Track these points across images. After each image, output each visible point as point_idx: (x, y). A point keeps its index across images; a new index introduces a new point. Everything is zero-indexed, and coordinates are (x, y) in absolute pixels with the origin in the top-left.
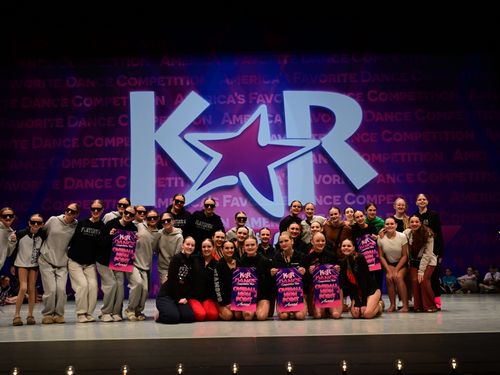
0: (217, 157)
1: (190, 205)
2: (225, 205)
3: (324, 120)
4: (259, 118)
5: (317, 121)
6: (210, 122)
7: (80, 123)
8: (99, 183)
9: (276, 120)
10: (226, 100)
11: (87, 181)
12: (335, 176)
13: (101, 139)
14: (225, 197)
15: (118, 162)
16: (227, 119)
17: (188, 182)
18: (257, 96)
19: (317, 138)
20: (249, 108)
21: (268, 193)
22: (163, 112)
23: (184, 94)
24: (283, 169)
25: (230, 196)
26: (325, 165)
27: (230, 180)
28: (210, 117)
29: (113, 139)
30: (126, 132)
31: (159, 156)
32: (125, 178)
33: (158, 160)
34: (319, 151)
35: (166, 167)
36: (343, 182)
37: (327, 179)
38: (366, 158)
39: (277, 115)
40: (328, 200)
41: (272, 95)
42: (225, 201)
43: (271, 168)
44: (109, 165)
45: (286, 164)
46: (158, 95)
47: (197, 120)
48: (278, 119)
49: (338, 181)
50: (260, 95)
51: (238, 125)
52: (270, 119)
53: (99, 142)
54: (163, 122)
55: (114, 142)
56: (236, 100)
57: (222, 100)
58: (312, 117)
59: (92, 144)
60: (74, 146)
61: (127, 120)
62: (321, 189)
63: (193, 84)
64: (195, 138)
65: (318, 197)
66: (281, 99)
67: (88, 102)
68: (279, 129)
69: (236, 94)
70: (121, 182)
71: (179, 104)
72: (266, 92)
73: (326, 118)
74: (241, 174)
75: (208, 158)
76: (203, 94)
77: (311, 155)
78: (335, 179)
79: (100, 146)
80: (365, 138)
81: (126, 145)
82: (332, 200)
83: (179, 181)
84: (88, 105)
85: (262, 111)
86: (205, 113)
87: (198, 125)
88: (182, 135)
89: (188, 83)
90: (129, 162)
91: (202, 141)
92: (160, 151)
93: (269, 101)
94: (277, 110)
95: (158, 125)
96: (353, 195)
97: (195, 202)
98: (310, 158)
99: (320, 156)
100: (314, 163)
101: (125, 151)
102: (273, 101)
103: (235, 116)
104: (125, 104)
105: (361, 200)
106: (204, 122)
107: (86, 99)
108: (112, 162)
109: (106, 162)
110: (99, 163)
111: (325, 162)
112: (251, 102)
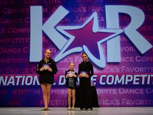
0: (72, 38)
1: (59, 61)
2: (76, 62)
3: (125, 20)
4: (93, 18)
5: (122, 20)
6: (69, 21)
7: (6, 22)
8: (15, 51)
9: (102, 20)
10: (77, 10)
11: (9, 50)
12: (130, 47)
13: (16, 29)
14: (76, 57)
15: (24, 40)
16: (77, 19)
17: (58, 50)
18: (92, 8)
19: (122, 28)
20: (89, 14)
21: (97, 56)
22: (46, 16)
23: (57, 7)
24: (105, 44)
25: (79, 57)
26: (126, 42)
27: (79, 49)
28: (69, 18)
29: (22, 29)
30: (28, 26)
31: (44, 37)
32: (27, 48)
33: (44, 40)
34: (123, 35)
35: (47, 43)
36: (135, 51)
37: (127, 49)
38: (146, 38)
39: (102, 17)
40: (127, 59)
41: (100, 8)
42: (76, 60)
43: (99, 43)
44: (20, 42)
45: (106, 41)
46: (44, 8)
47: (63, 20)
48: (102, 19)
49: (132, 50)
50: (94, 8)
51: (83, 22)
52: (99, 19)
53: (15, 31)
54: (46, 21)
55: (22, 30)
56: (82, 10)
57: (75, 10)
58: (120, 18)
59: (12, 32)
60: (3, 33)
61: (29, 20)
62: (124, 54)
63: (60, 2)
64: (61, 28)
65: (122, 58)
66: (104, 9)
67: (10, 11)
68: (103, 24)
69: (82, 7)
70: (26, 50)
71: (54, 12)
72: (97, 6)
73: (126, 19)
74: (84, 46)
75: (68, 38)
76: (66, 7)
77: (119, 37)
78: (131, 49)
79: (16, 32)
80: (146, 28)
81: (28, 32)
82: (129, 59)
83: (54, 50)
84: (10, 13)
85: (95, 15)
86: (67, 16)
87: (63, 22)
88: (55, 27)
89: (58, 2)
90: (29, 40)
91: (65, 30)
92: (44, 35)
93: (98, 11)
94: (102, 15)
95: (44, 22)
96: (140, 57)
97: (61, 60)
98: (118, 39)
99: (123, 37)
100: (120, 41)
101: (27, 35)
102: (100, 10)
103: (81, 18)
104: (28, 12)
105: (144, 59)
106: (66, 21)
107: (9, 10)
108: (21, 40)
109: (18, 40)
110: (15, 41)
111: (126, 40)
112: (89, 11)
